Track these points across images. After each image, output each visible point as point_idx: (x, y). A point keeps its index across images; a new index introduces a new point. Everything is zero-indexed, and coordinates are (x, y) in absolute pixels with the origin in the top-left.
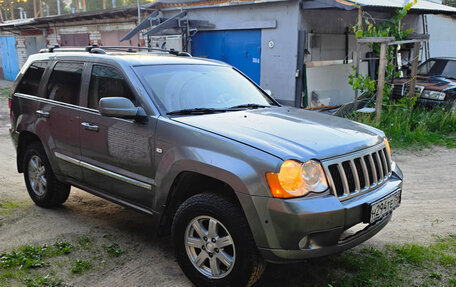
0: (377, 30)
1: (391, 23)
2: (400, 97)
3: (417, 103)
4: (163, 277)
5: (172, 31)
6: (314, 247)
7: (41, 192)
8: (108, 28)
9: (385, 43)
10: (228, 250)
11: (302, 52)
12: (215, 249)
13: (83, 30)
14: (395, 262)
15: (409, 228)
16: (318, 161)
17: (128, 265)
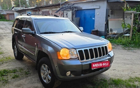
4: (36, 81)
5: (69, 10)
6: (72, 76)
7: (16, 55)
8: (54, 9)
9: (133, 13)
10: (50, 74)
12: (47, 74)
15: (123, 74)
16: (75, 49)
17: (29, 77)
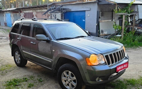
0: (122, 11)
1: (126, 8)
2: (129, 31)
3: (135, 33)
5: (58, 12)
6: (101, 80)
7: (19, 62)
8: (39, 11)
9: (124, 15)
10: (74, 81)
11: (98, 18)
12: (71, 81)
13: (31, 11)
14: (127, 85)
15: (131, 74)
16: (102, 54)
17: (44, 85)
